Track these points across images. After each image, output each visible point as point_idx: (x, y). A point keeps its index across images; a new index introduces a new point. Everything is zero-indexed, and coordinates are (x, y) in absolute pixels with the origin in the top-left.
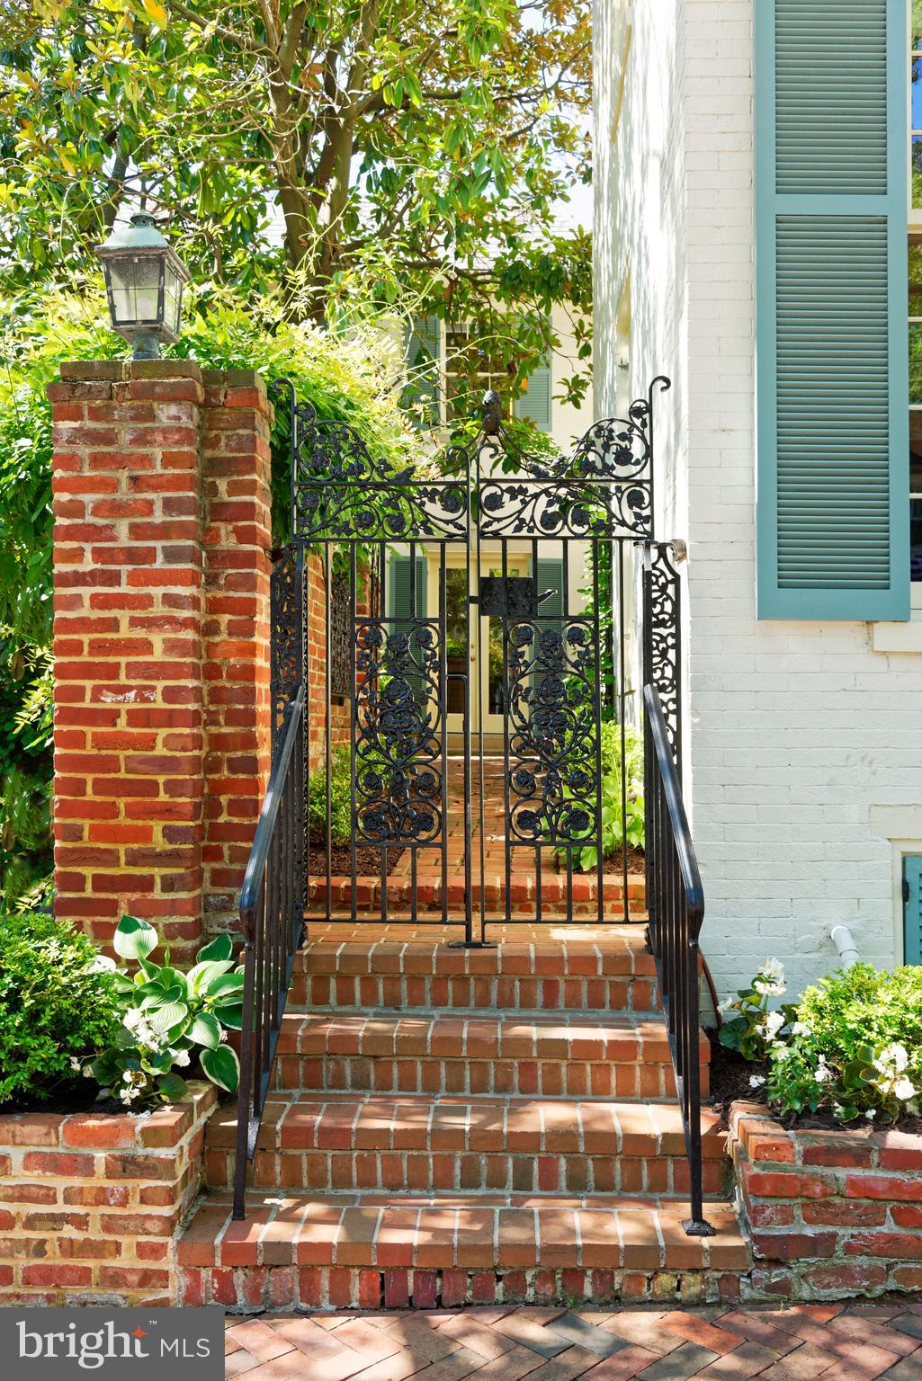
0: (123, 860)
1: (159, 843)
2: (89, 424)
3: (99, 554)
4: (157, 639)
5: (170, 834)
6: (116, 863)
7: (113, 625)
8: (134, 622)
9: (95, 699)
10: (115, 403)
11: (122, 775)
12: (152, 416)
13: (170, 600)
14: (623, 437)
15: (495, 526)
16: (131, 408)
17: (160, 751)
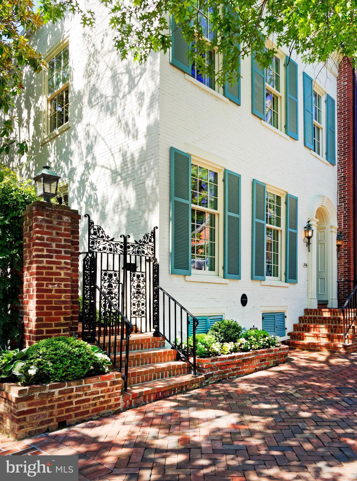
0: (54, 325)
1: (62, 321)
2: (46, 218)
3: (48, 250)
4: (62, 272)
5: (65, 319)
6: (52, 327)
7: (52, 268)
8: (57, 268)
9: (47, 286)
10: (53, 214)
11: (53, 305)
12: (61, 218)
13: (65, 263)
14: (150, 237)
15: (129, 252)
16: (56, 216)
17: (63, 299)
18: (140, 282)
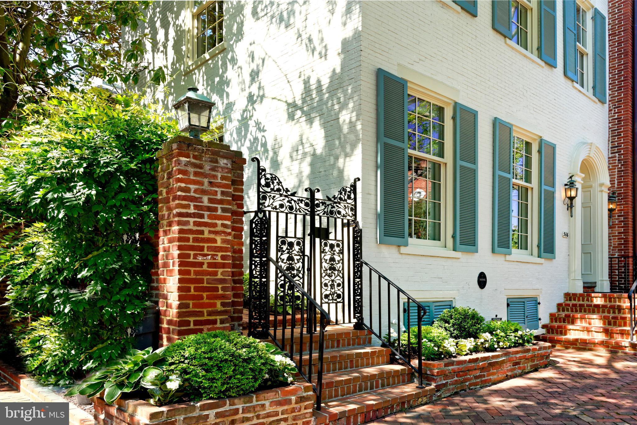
0: (206, 314)
1: (219, 307)
2: (193, 161)
3: (196, 207)
4: (219, 239)
5: (223, 304)
6: (203, 316)
7: (202, 232)
8: (210, 232)
9: (194, 258)
10: (203, 155)
11: (205, 285)
12: (217, 162)
13: (223, 225)
14: (349, 192)
15: (318, 213)
16: (209, 158)
17: (219, 276)
18: (334, 254)
